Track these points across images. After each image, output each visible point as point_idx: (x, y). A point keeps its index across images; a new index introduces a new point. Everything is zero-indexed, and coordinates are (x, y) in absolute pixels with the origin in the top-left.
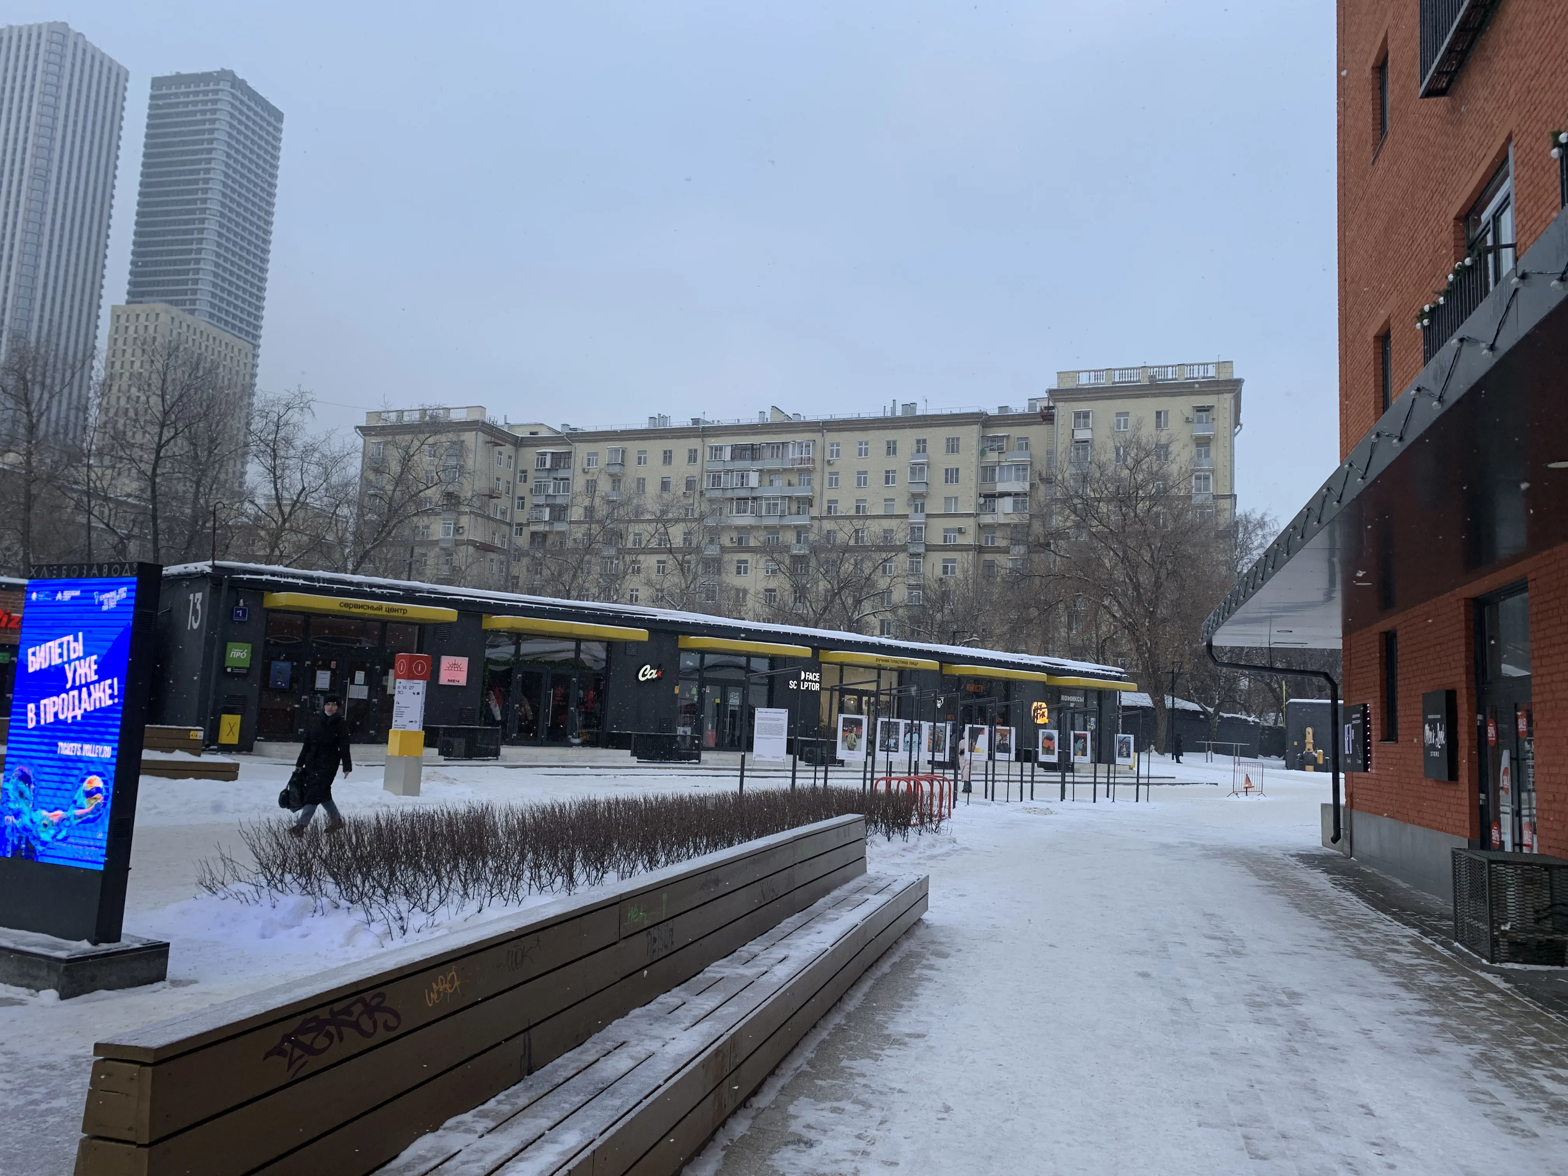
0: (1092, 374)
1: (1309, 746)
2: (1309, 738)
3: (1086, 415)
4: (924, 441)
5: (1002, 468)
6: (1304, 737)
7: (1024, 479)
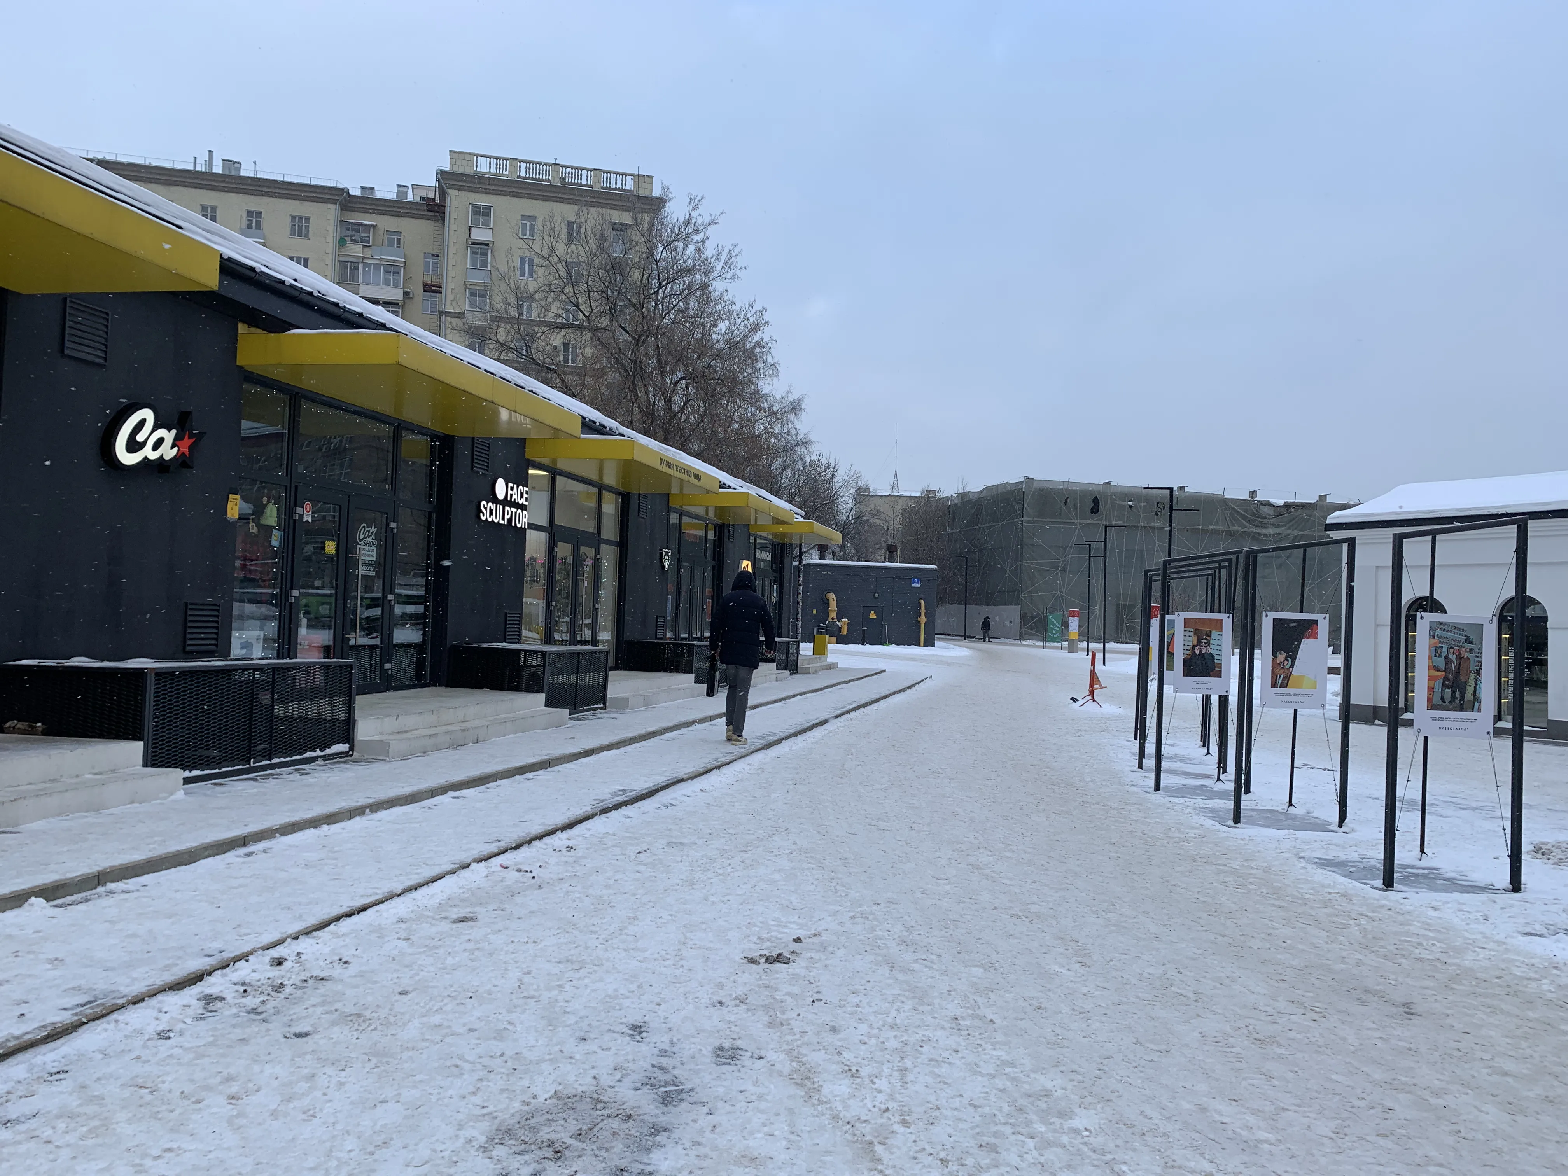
0: (494, 161)
1: (833, 615)
2: (833, 605)
3: (487, 212)
4: (259, 214)
5: (366, 265)
6: (827, 604)
7: (396, 285)
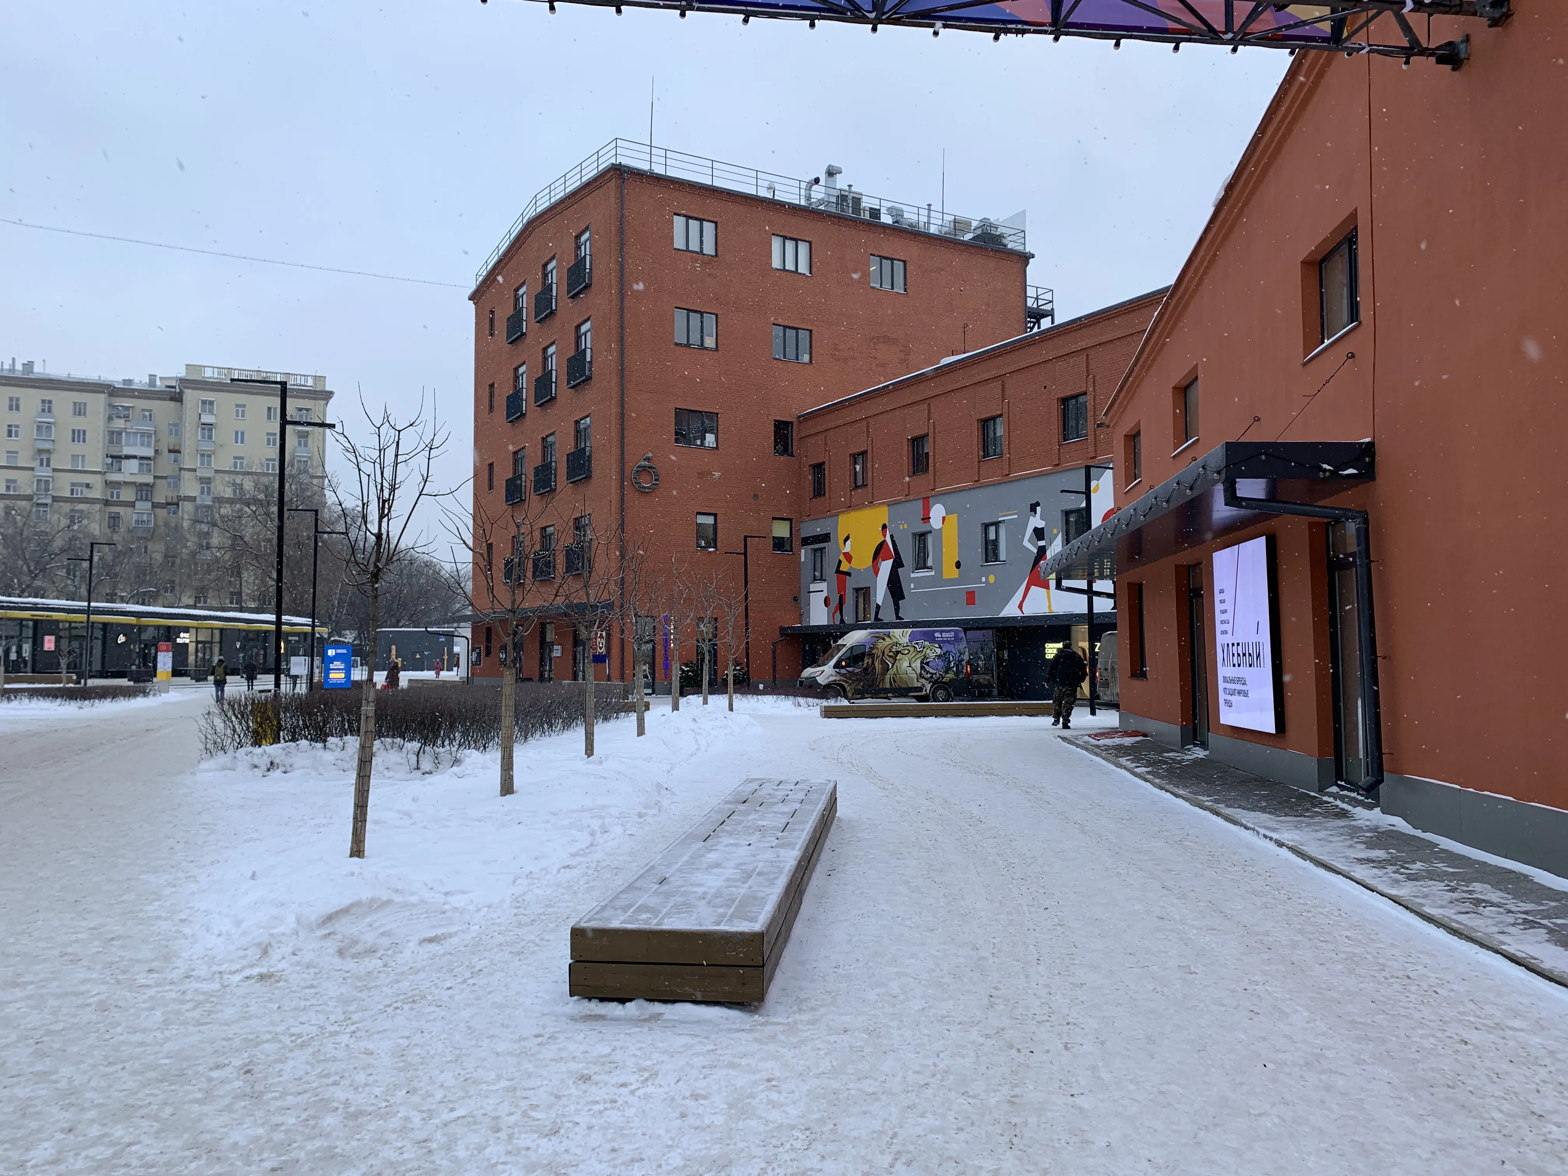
0: (216, 370)
1: (393, 657)
2: (394, 652)
3: (211, 403)
4: (50, 402)
5: (127, 433)
6: (390, 651)
7: (149, 445)
